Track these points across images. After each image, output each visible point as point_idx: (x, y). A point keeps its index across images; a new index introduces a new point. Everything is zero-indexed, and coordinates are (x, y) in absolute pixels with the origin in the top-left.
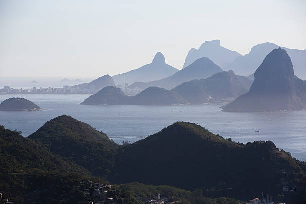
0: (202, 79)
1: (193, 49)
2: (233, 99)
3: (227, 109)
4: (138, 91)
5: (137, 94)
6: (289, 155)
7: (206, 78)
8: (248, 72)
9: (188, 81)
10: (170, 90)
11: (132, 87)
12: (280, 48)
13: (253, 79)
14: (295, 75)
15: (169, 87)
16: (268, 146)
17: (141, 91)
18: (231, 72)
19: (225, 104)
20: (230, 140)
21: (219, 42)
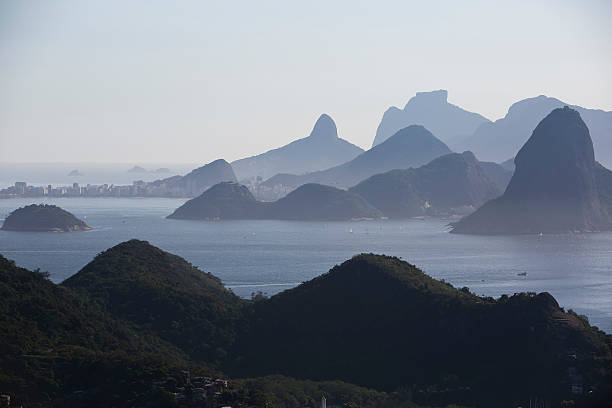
0: (411, 169)
1: (393, 109)
2: (472, 209)
3: (459, 228)
4: (283, 191)
5: (279, 197)
6: (583, 320)
7: (418, 167)
8: (502, 155)
9: (383, 172)
10: (346, 189)
11: (272, 182)
12: (566, 107)
13: (513, 168)
14: (596, 160)
15: (343, 185)
16: (545, 301)
17: (289, 191)
18: (469, 154)
19: (457, 218)
20: (465, 290)
21: (444, 93)
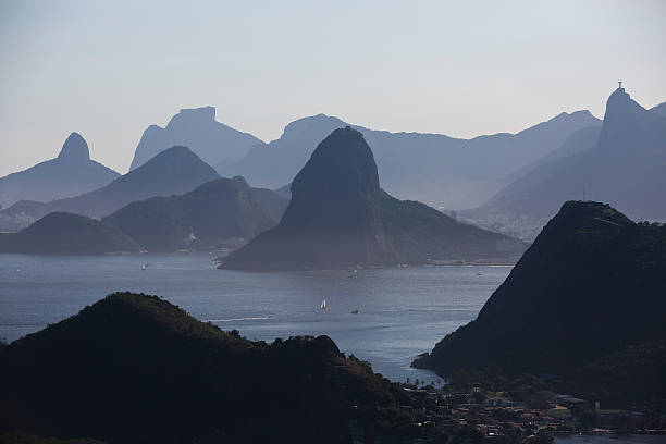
0: (174, 196)
1: (153, 128)
2: (243, 241)
3: (227, 264)
4: (26, 220)
5: (22, 228)
6: (366, 366)
7: (183, 193)
8: (278, 180)
9: (143, 199)
10: (100, 219)
11: (11, 211)
12: (348, 127)
13: (289, 196)
14: (381, 187)
15: (97, 214)
16: (324, 345)
17: (32, 221)
18: (240, 179)
19: (226, 252)
20: (235, 333)
21: (211, 111)
